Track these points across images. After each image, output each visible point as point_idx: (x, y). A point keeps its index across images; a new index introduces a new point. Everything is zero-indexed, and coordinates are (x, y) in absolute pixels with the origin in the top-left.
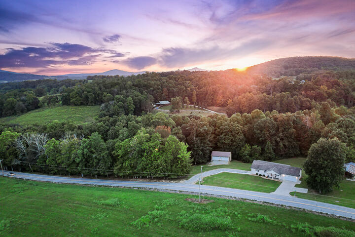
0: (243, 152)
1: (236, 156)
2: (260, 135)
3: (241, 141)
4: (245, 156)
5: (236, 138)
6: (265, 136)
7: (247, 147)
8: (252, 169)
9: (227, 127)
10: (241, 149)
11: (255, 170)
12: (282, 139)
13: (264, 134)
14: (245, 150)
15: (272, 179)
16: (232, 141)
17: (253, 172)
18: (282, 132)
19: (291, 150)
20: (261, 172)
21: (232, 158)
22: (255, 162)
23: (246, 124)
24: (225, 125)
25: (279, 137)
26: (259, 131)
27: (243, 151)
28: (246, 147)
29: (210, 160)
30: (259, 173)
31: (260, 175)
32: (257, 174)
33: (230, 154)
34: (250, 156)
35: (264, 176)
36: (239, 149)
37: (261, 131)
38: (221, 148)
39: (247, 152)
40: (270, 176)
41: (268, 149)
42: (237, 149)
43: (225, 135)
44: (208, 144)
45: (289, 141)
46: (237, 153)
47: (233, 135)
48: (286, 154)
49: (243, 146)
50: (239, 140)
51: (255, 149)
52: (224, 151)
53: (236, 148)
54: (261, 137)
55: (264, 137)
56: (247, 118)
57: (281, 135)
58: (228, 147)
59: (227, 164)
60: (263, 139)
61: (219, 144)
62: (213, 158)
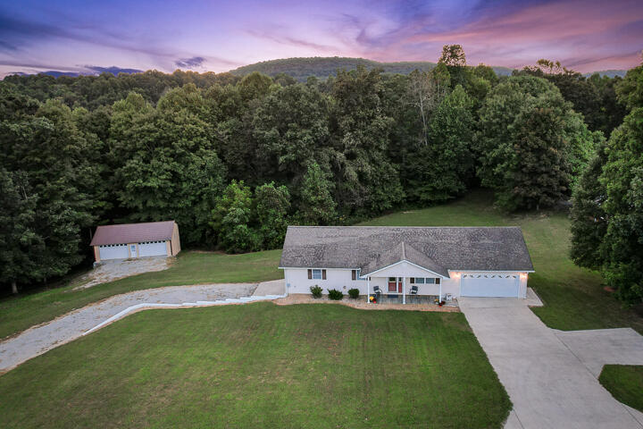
0: (224, 214)
1: (195, 236)
2: (278, 146)
3: (212, 174)
4: (232, 225)
5: (191, 166)
6: (299, 147)
7: (237, 191)
8: (289, 272)
9: (151, 126)
10: (212, 206)
11: (305, 272)
12: (351, 156)
13: (293, 139)
14: (228, 206)
15: (404, 306)
16: (175, 177)
17: (296, 284)
18: (352, 131)
19: (380, 191)
20: (338, 279)
21: (182, 241)
22: (298, 236)
23: (221, 119)
24: (141, 123)
25: (342, 148)
26: (274, 131)
27: (220, 208)
28: (232, 195)
29: (87, 262)
30: (326, 286)
31: (335, 295)
32: (316, 292)
33: (171, 228)
34: (249, 225)
35: (354, 294)
36: (205, 206)
37: (282, 131)
38: (136, 210)
39: (240, 211)
40: (385, 290)
41: (315, 191)
42: (197, 209)
43: (146, 161)
44: (67, 197)
45: (373, 161)
46: (199, 221)
47: (177, 157)
48: (367, 205)
49: (219, 193)
50: (205, 172)
51: (269, 195)
52: (149, 220)
53: (194, 203)
54: (284, 152)
55: (294, 151)
56: (223, 98)
57: (347, 139)
58: (162, 204)
59: (162, 267)
60: (292, 157)
61: (124, 198)
62: (102, 254)
